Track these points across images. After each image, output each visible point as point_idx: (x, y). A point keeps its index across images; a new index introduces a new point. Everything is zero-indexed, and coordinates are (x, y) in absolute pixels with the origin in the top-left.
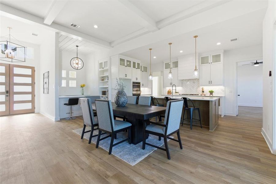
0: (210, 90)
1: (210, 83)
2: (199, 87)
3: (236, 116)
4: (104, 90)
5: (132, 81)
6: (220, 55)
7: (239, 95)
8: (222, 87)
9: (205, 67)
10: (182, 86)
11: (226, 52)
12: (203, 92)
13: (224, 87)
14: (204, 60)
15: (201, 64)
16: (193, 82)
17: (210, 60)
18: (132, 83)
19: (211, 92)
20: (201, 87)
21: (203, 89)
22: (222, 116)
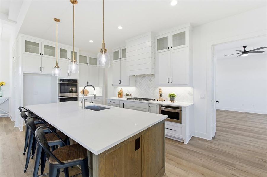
0: (171, 93)
1: (170, 81)
3: (210, 139)
5: (58, 78)
6: (184, 33)
7: (218, 102)
8: (189, 89)
9: (163, 54)
10: (135, 86)
12: (161, 95)
13: (192, 89)
14: (161, 43)
15: (158, 50)
16: (149, 80)
17: (170, 43)
18: (58, 81)
19: (172, 97)
21: (160, 91)
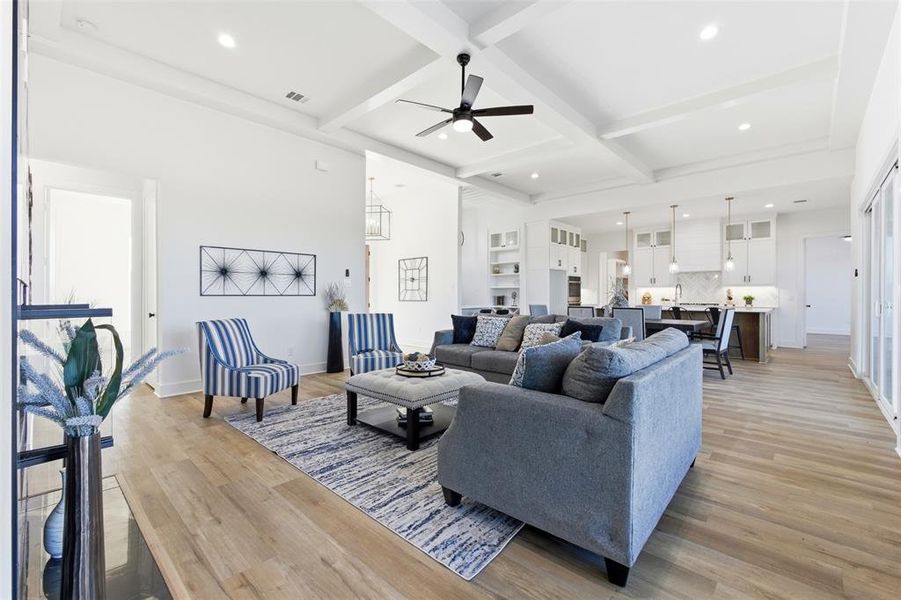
0: (747, 296)
1: (747, 280)
2: (719, 287)
4: (501, 295)
5: (568, 275)
6: (769, 223)
7: (809, 306)
8: (772, 289)
9: (736, 246)
11: (781, 217)
12: (730, 298)
13: (777, 290)
14: (732, 232)
15: (727, 240)
17: (748, 232)
18: (567, 279)
19: (749, 300)
20: (725, 289)
21: (729, 293)
22: (774, 348)
